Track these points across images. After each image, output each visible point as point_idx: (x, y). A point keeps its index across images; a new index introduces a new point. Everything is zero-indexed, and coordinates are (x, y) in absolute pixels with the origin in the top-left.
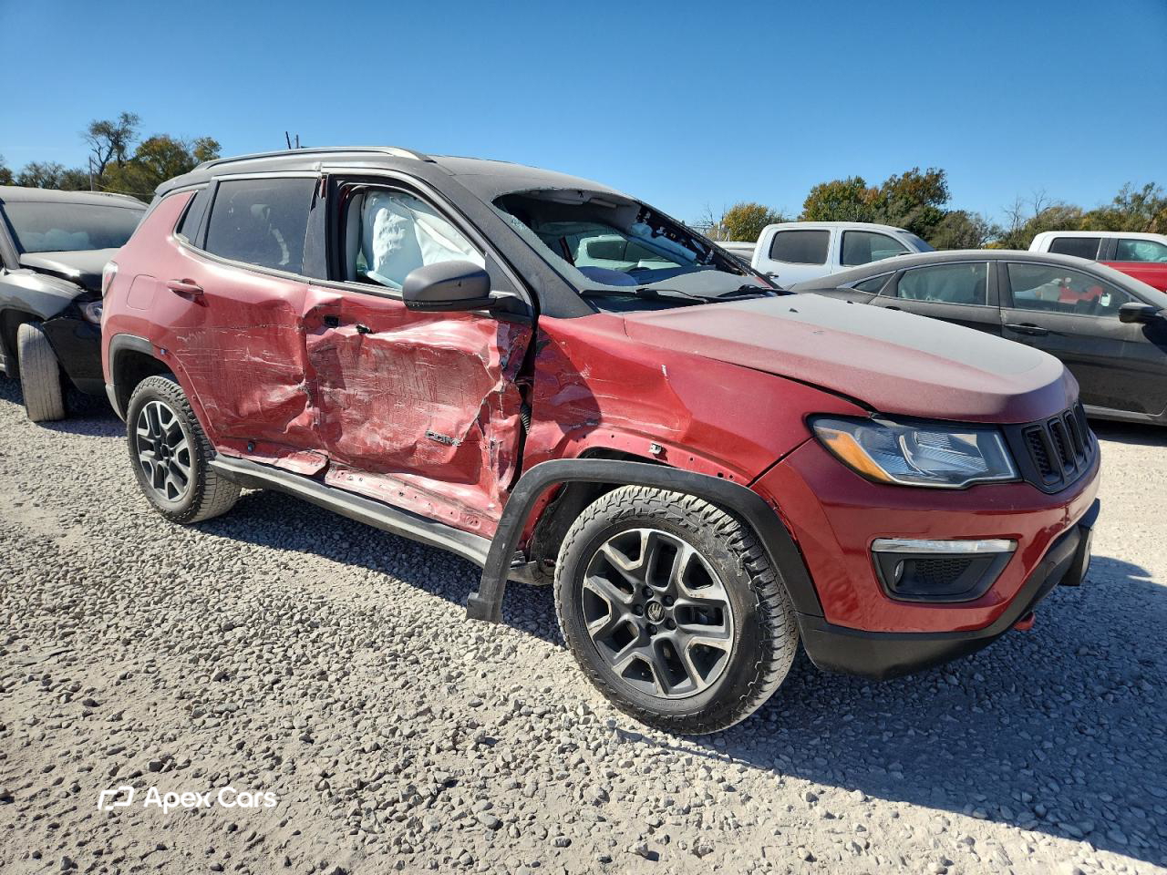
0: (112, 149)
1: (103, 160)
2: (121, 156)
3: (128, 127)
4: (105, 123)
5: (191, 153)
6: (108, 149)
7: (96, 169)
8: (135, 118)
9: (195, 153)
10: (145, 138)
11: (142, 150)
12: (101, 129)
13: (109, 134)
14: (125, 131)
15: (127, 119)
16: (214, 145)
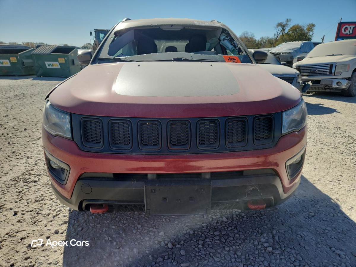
0: (281, 31)
1: (278, 34)
2: (284, 32)
3: (288, 23)
4: (281, 23)
5: (305, 29)
6: (281, 30)
7: (276, 37)
8: (290, 20)
9: (307, 29)
10: (291, 26)
11: (290, 29)
12: (280, 25)
13: (282, 26)
14: (286, 24)
15: (288, 20)
16: (313, 25)
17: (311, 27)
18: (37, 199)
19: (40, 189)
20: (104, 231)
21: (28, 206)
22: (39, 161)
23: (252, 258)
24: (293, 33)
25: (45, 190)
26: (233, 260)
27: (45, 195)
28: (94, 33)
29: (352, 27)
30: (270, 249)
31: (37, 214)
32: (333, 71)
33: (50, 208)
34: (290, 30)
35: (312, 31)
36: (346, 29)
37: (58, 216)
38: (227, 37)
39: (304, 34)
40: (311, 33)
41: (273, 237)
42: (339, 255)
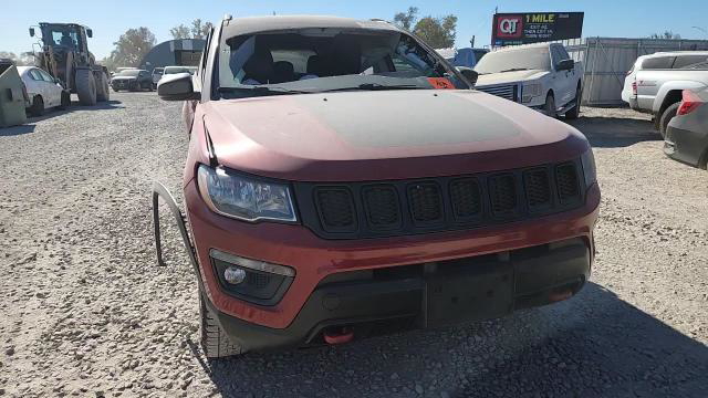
3: (412, 15)
4: (401, 14)
5: (441, 25)
8: (416, 9)
9: (444, 25)
10: (419, 20)
12: (400, 18)
13: (403, 20)
14: (411, 17)
15: (412, 10)
16: (454, 19)
17: (451, 22)
18: (126, 365)
19: (115, 347)
20: (295, 390)
21: (116, 380)
22: (71, 299)
23: (545, 382)
24: (423, 31)
25: (129, 346)
26: (522, 390)
27: (136, 355)
28: (38, 32)
29: (515, 21)
30: (563, 365)
31: (146, 388)
32: (519, 96)
33: (164, 375)
34: (417, 27)
35: (453, 28)
36: (506, 25)
37: (191, 385)
38: (410, 47)
39: (441, 34)
40: (452, 33)
41: (557, 350)
42: (650, 356)
